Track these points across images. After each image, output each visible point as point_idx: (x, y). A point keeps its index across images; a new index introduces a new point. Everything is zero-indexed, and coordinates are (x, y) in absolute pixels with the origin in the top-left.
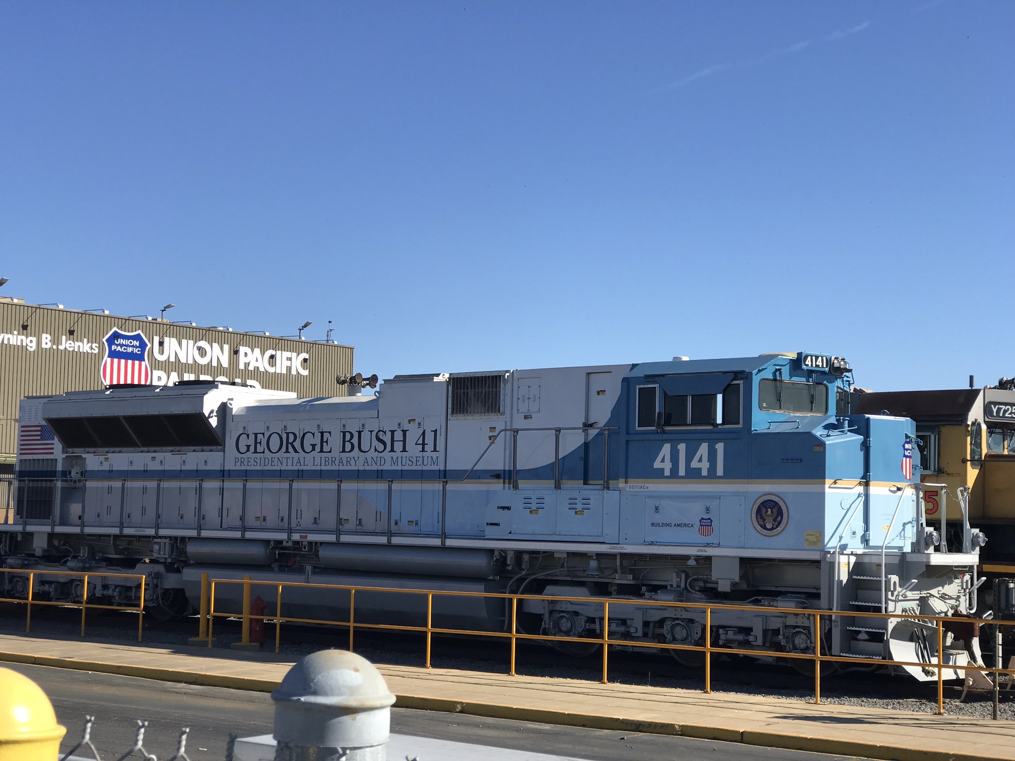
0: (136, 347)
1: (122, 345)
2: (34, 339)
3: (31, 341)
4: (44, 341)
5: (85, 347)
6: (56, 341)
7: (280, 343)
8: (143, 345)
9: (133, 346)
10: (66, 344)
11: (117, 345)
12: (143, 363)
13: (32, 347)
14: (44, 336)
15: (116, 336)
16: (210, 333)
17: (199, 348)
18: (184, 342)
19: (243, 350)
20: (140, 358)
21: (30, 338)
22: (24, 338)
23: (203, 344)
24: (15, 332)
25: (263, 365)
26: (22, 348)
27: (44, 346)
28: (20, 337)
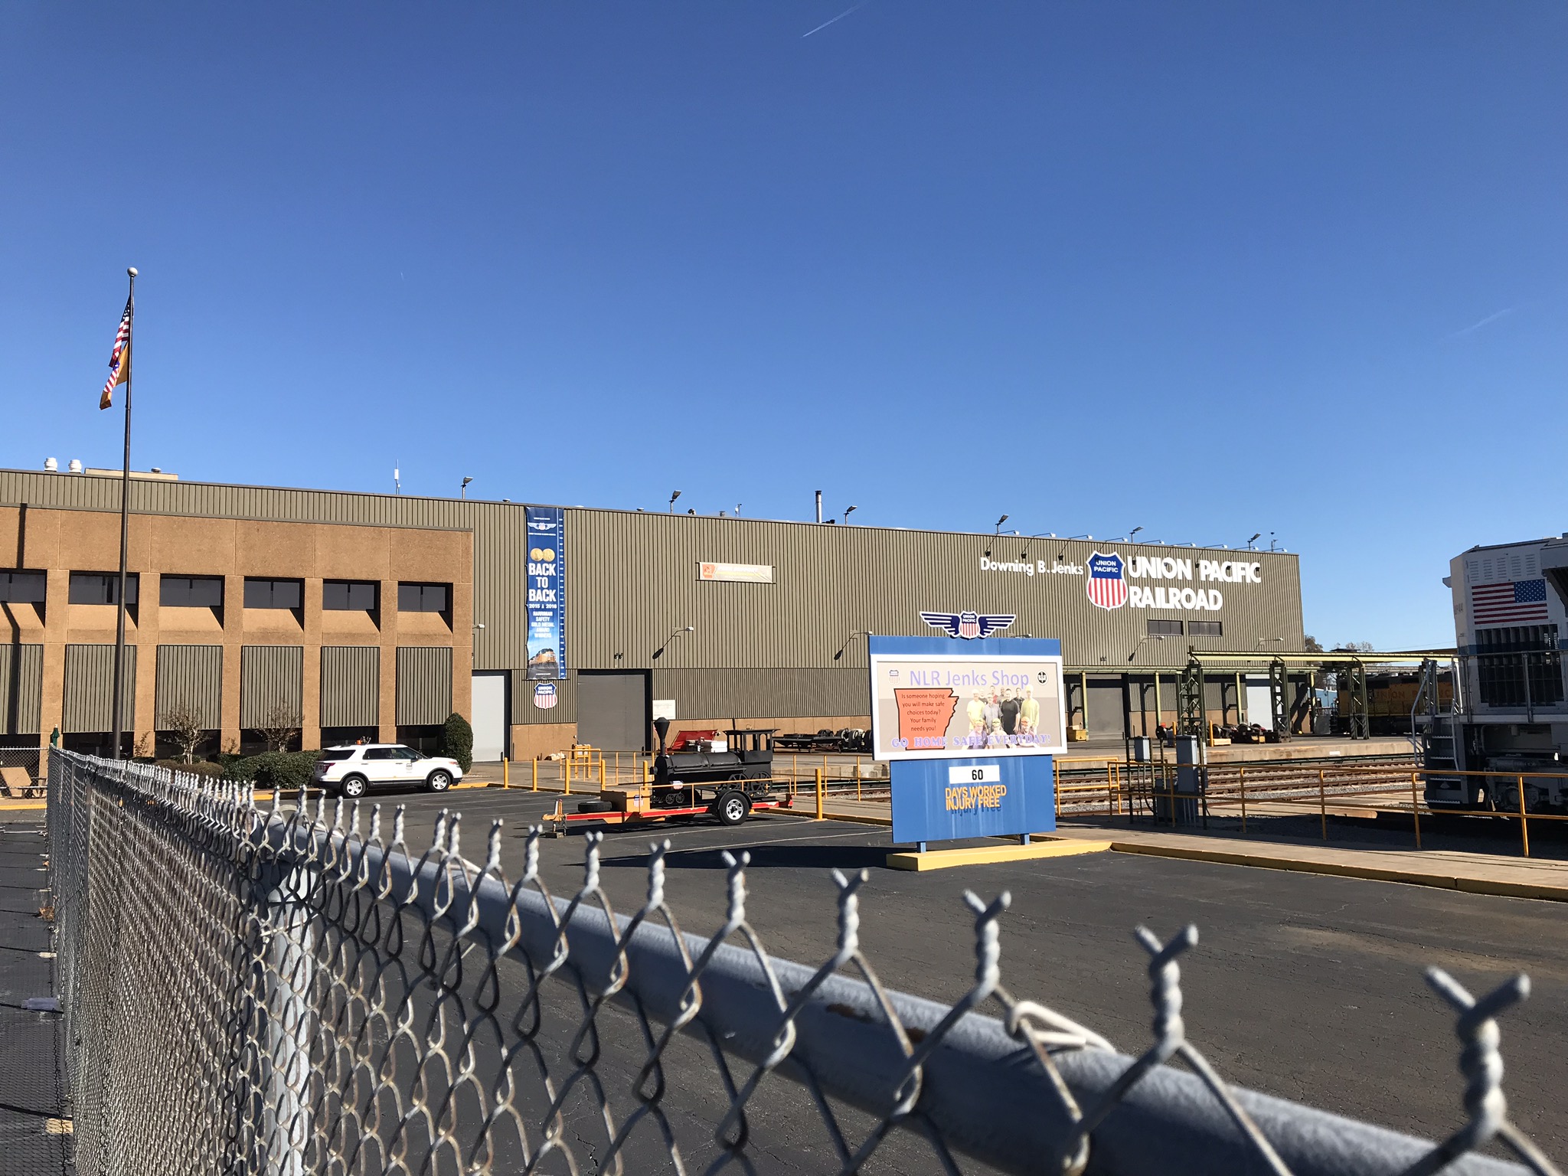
0: (1114, 567)
1: (1102, 566)
2: (1032, 566)
3: (1030, 568)
4: (1040, 567)
5: (1072, 569)
6: (1049, 566)
7: (1235, 555)
8: (1119, 565)
9: (1111, 566)
10: (1058, 568)
11: (1098, 566)
12: (1120, 580)
13: (1031, 572)
14: (1040, 562)
15: (1097, 558)
16: (1173, 551)
17: (1166, 564)
18: (1153, 559)
19: (1203, 563)
20: (1117, 576)
21: (1028, 565)
22: (1023, 565)
23: (1169, 560)
24: (1017, 561)
25: (1222, 576)
26: (1024, 574)
27: (1040, 571)
28: (1021, 565)
